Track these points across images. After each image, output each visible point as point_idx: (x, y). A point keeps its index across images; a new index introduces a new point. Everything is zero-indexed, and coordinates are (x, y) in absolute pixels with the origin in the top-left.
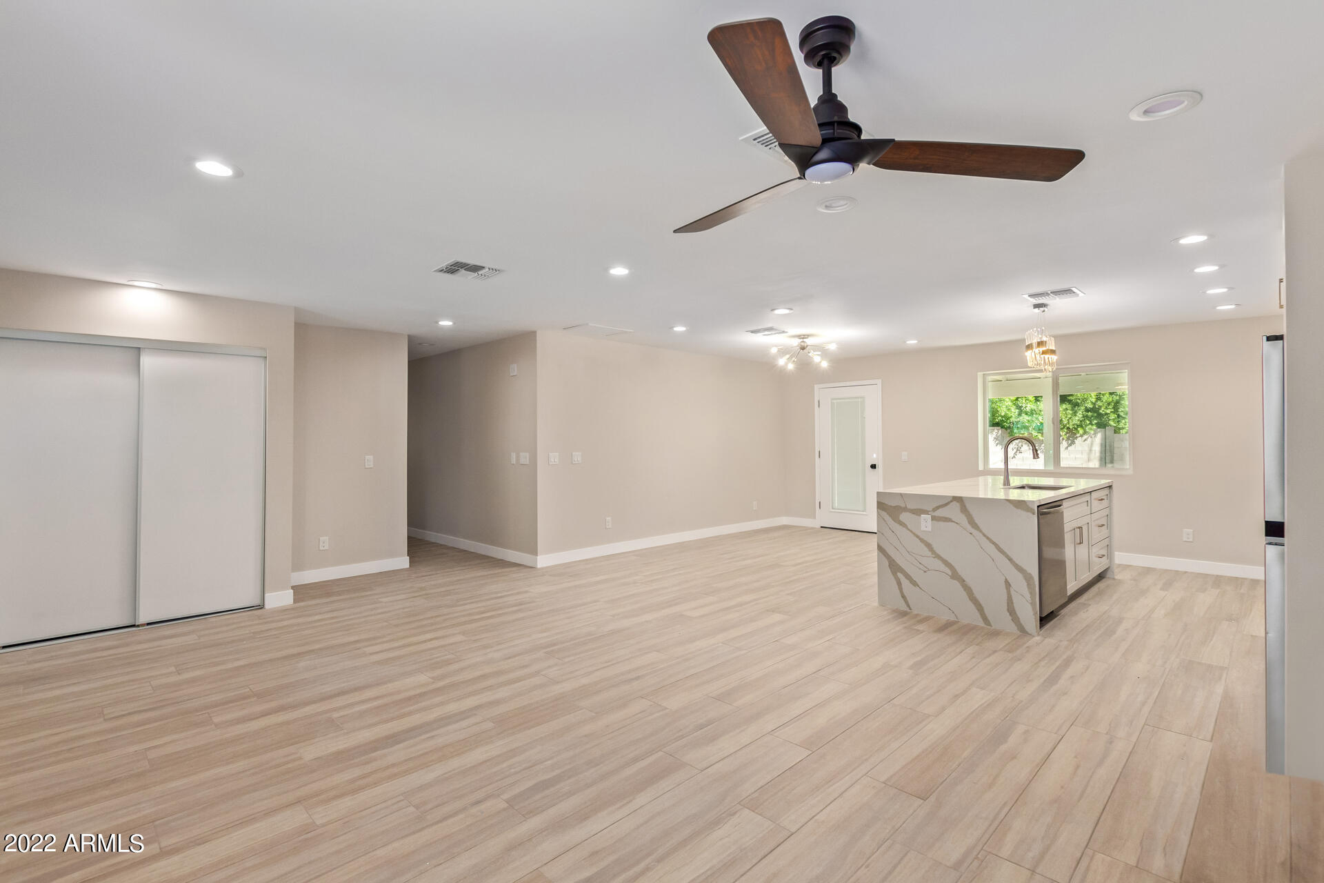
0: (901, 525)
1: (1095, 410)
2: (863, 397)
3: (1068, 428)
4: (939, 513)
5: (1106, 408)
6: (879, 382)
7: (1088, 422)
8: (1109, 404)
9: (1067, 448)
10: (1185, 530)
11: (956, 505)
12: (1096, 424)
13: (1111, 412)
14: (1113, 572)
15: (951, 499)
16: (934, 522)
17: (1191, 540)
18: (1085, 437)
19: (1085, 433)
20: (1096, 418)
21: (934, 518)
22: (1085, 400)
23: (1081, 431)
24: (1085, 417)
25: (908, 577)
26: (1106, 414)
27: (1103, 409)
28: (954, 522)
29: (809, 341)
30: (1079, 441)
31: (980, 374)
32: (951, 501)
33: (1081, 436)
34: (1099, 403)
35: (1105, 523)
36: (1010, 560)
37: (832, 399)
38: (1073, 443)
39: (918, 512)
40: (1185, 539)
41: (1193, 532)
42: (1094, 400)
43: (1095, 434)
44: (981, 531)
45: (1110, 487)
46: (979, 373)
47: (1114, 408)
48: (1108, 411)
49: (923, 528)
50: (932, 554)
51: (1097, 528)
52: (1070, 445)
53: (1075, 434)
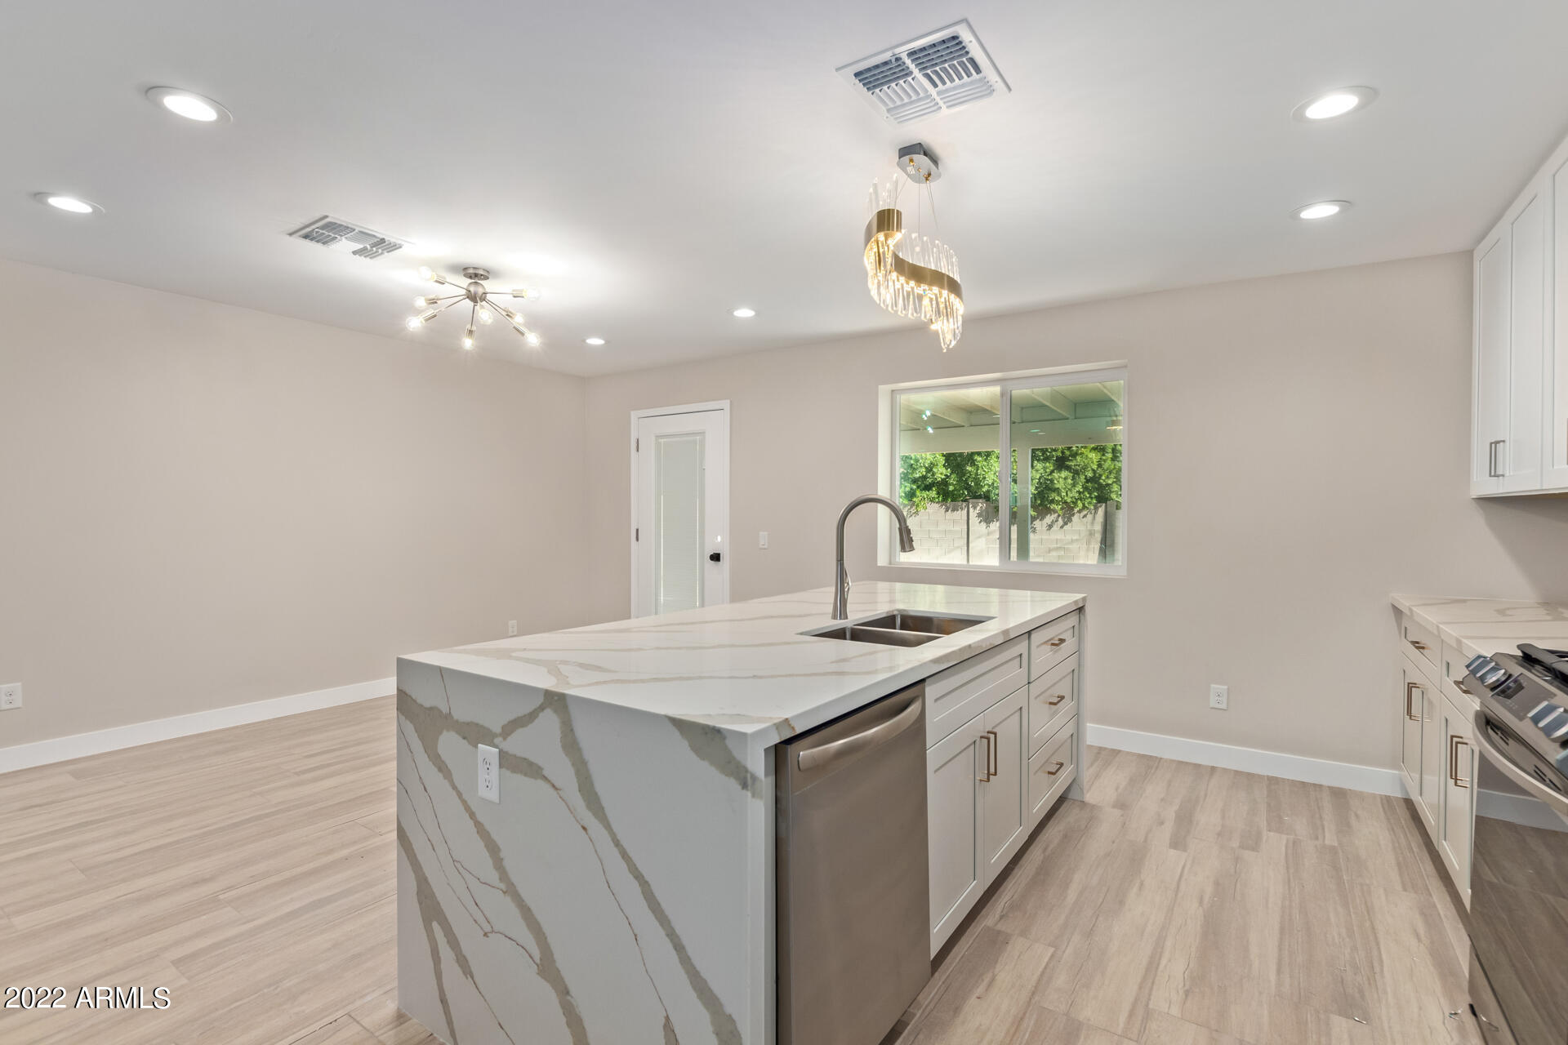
0: (440, 770)
1: (1094, 479)
2: (702, 433)
3: (1066, 502)
4: (517, 744)
5: (1108, 477)
6: (726, 404)
7: (1088, 495)
8: (1110, 473)
9: (1062, 527)
10: (1213, 686)
11: (549, 721)
12: (1096, 497)
13: (1114, 482)
14: (1082, 790)
15: (540, 700)
16: (504, 770)
17: (1224, 706)
18: (1085, 512)
19: (1084, 507)
20: (1097, 489)
21: (508, 761)
22: (1085, 468)
23: (1080, 504)
24: (1085, 488)
25: (454, 943)
26: (1108, 485)
27: (1103, 478)
28: (545, 778)
29: (488, 285)
30: (1075, 518)
31: (884, 390)
32: (542, 708)
33: (1079, 512)
34: (1099, 471)
35: (1067, 693)
36: (679, 947)
37: (658, 437)
38: (1070, 520)
39: (475, 734)
40: (1213, 704)
41: (1228, 689)
42: (1095, 467)
43: (1096, 508)
44: (608, 826)
45: (1081, 610)
46: (881, 387)
47: (1115, 478)
48: (1110, 482)
49: (483, 792)
50: (501, 879)
51: (1048, 705)
52: (1066, 524)
53: (1072, 509)
